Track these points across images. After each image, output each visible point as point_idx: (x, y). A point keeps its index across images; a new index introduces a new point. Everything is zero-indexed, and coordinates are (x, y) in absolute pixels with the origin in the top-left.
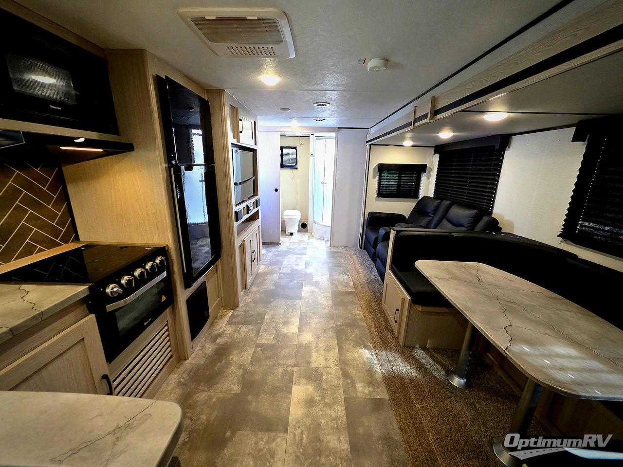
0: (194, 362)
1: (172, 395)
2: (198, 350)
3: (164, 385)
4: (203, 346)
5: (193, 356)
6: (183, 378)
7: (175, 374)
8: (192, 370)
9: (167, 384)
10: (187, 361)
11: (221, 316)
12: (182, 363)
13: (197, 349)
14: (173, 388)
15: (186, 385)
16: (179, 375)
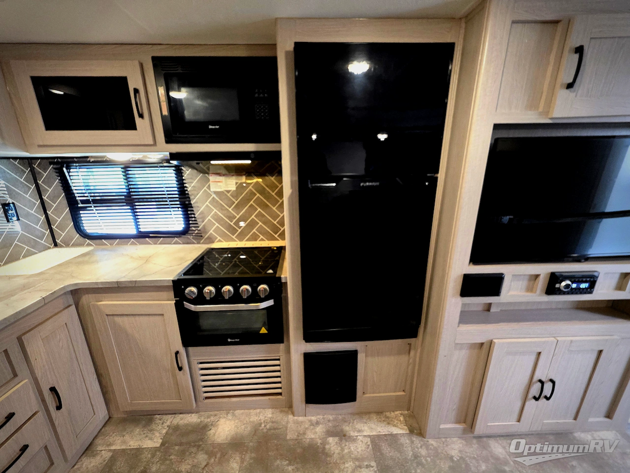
0: (289, 425)
1: (243, 427)
2: (310, 421)
3: (258, 410)
4: (317, 423)
5: (300, 419)
6: (265, 426)
7: (273, 413)
8: (278, 429)
9: (260, 413)
10: (291, 417)
11: (388, 418)
13: (312, 418)
14: (253, 422)
15: (254, 434)
16: (271, 418)
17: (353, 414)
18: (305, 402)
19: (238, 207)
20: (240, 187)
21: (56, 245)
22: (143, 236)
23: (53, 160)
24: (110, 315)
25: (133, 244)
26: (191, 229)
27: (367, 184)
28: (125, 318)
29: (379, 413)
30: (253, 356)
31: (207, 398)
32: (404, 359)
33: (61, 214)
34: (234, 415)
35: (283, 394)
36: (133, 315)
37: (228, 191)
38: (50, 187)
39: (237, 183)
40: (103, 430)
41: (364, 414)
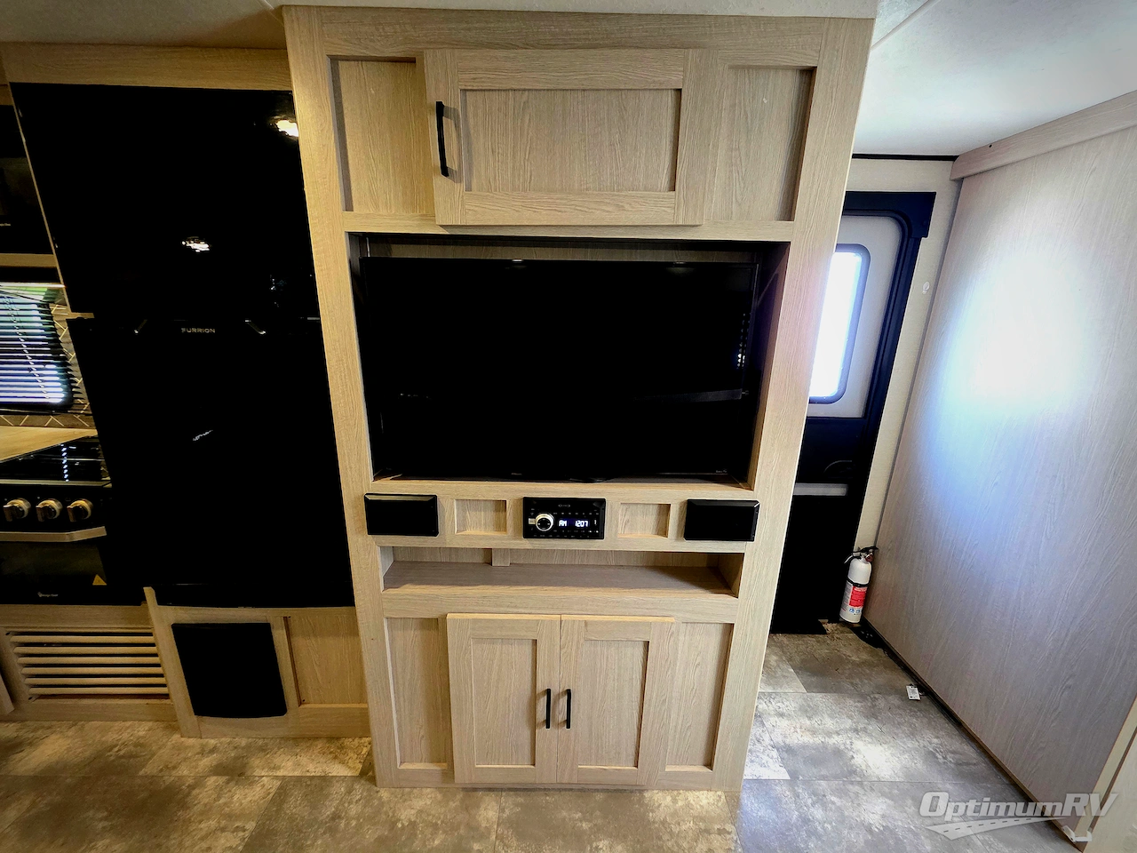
17: (285, 739)
27: (194, 330)
29: (332, 739)
41: (300, 740)
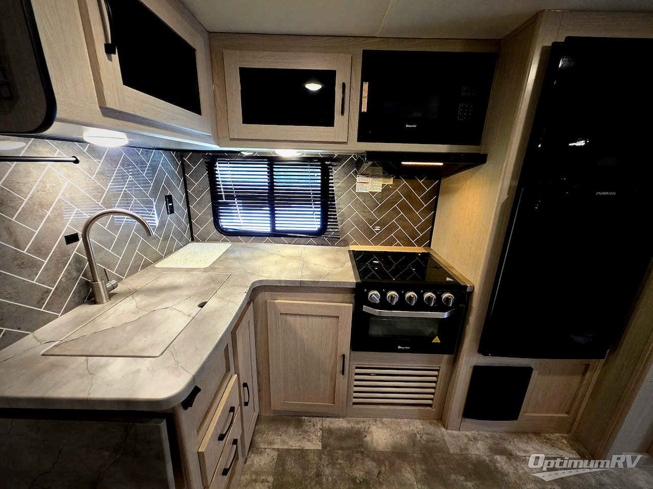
0: (446, 439)
1: (398, 436)
2: (466, 436)
3: (406, 420)
4: (475, 439)
5: (455, 433)
6: (421, 437)
7: (422, 425)
8: (436, 441)
9: (408, 423)
10: (443, 429)
11: (548, 439)
12: (438, 425)
13: (468, 433)
14: (406, 432)
15: (414, 445)
16: (423, 429)
18: (461, 416)
19: (381, 210)
20: (386, 189)
21: (193, 240)
22: (276, 235)
23: (204, 154)
24: (283, 314)
25: (267, 242)
26: (328, 230)
27: (604, 193)
28: (298, 318)
30: (413, 365)
31: (355, 403)
32: (577, 379)
33: (203, 210)
34: (383, 423)
35: (433, 406)
36: (306, 315)
37: (373, 193)
38: (196, 181)
39: (383, 185)
40: (257, 428)
